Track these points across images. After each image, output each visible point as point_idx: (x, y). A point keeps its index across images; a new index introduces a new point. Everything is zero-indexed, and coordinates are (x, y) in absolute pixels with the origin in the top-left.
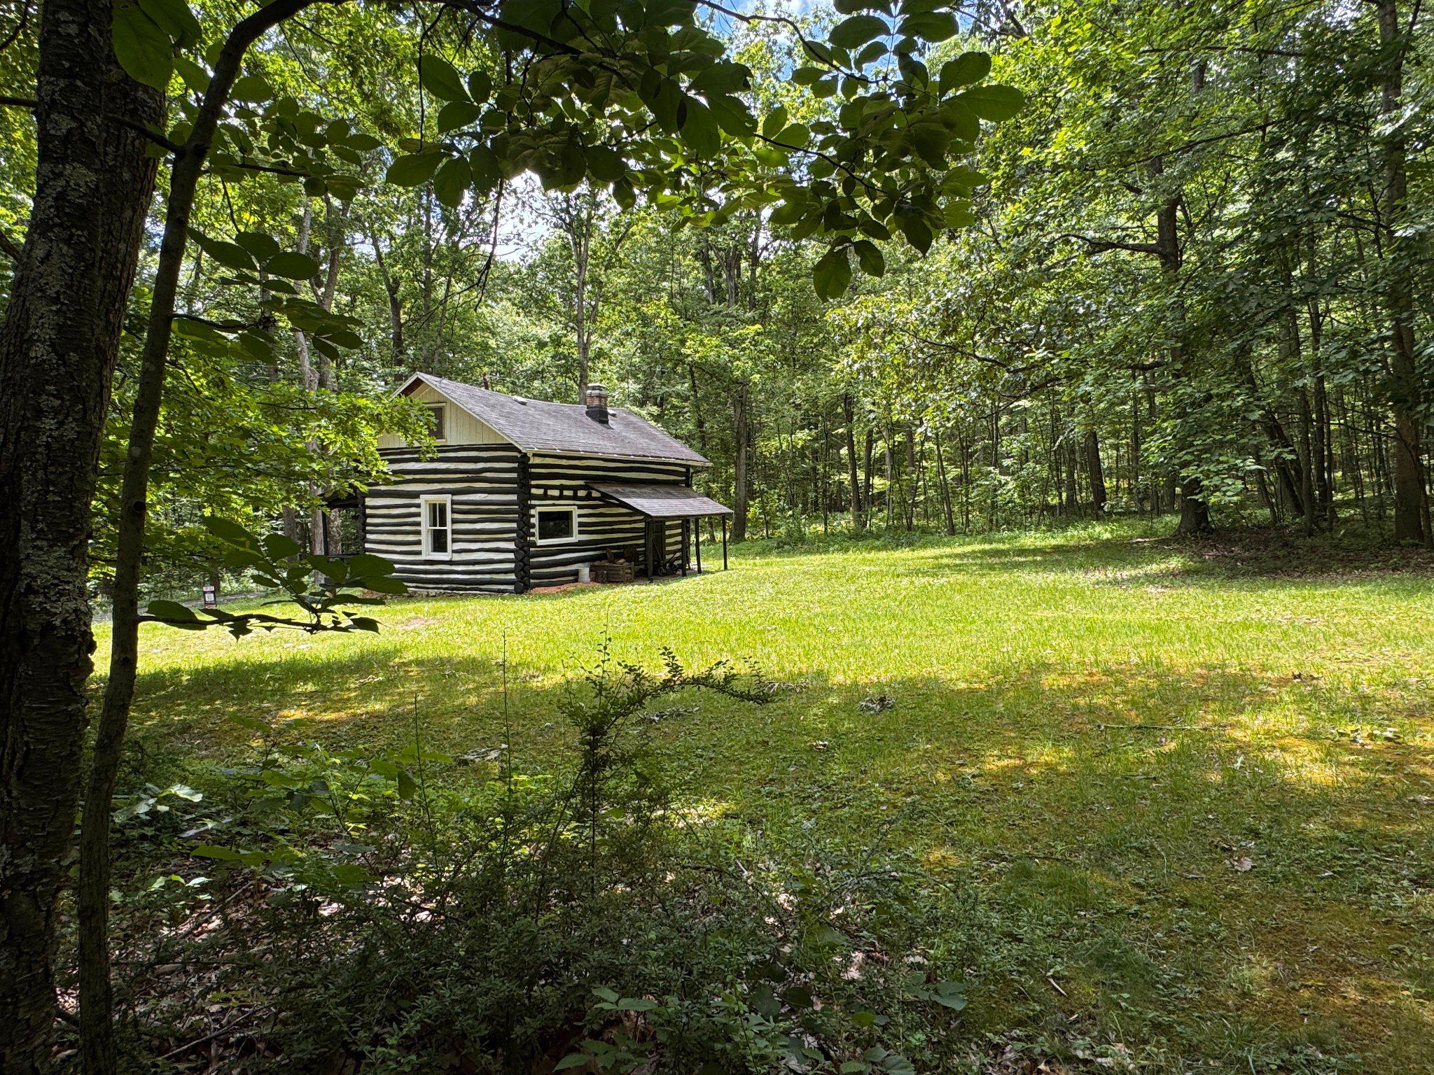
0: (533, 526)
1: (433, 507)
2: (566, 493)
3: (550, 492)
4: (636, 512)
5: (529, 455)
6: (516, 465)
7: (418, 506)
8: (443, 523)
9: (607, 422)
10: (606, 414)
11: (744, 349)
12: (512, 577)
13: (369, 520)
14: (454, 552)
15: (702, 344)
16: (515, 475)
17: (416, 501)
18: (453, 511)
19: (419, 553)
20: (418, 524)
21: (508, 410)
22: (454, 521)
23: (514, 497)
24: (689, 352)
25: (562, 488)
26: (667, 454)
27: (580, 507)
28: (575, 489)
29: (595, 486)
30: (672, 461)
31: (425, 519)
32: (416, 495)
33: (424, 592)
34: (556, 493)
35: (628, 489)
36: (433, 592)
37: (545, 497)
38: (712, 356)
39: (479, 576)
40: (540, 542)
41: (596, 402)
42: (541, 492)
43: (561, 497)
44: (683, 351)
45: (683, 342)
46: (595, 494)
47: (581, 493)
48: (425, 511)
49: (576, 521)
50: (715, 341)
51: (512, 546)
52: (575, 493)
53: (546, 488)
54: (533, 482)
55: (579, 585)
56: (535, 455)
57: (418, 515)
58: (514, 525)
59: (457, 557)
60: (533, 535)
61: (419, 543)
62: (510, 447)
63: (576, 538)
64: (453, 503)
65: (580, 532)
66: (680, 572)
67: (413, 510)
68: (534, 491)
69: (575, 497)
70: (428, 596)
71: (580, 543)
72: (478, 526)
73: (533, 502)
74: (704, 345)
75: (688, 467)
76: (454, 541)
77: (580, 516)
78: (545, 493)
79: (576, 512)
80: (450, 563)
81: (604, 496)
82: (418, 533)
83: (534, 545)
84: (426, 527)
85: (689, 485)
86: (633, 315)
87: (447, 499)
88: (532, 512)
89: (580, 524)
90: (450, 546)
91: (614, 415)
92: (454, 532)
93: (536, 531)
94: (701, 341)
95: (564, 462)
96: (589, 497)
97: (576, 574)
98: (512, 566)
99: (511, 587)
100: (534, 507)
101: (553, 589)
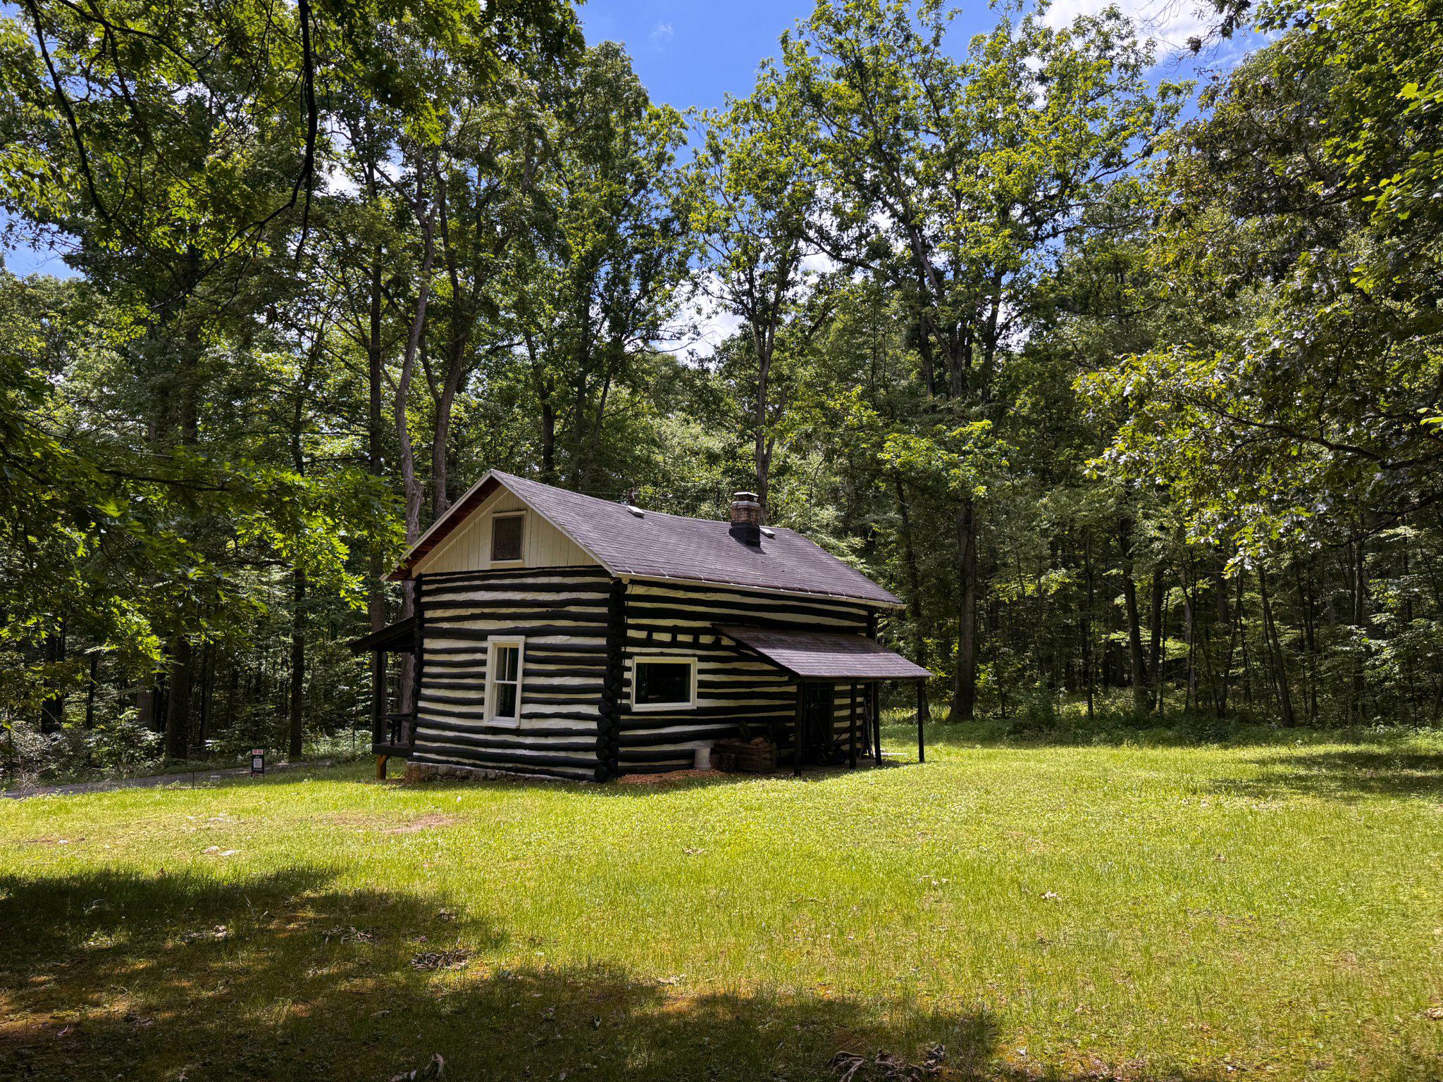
0: (628, 683)
1: (502, 652)
2: (681, 638)
3: (656, 636)
4: (783, 670)
5: (625, 581)
6: (607, 596)
7: (484, 651)
8: (513, 676)
9: (758, 544)
10: (757, 533)
11: (965, 453)
12: (593, 756)
13: (427, 669)
14: (523, 716)
15: (906, 446)
16: (604, 610)
17: (483, 644)
18: (527, 660)
19: (479, 716)
20: (482, 676)
21: (612, 522)
22: (527, 673)
23: (602, 641)
24: (888, 457)
25: (675, 631)
26: (840, 590)
27: (701, 659)
28: (696, 632)
29: (725, 630)
30: (844, 598)
31: (490, 670)
32: (482, 635)
33: (481, 772)
34: (666, 637)
35: (774, 637)
36: (492, 773)
37: (649, 642)
38: (920, 461)
39: (551, 754)
40: (637, 708)
41: (743, 518)
42: (642, 635)
43: (674, 643)
44: (880, 456)
45: (880, 446)
46: (726, 642)
47: (705, 639)
48: (491, 658)
49: (695, 678)
50: (925, 443)
51: (594, 710)
52: (696, 639)
53: (651, 629)
54: (631, 621)
55: (691, 773)
56: (634, 582)
57: (483, 663)
58: (601, 681)
59: (527, 725)
60: (628, 696)
61: (480, 702)
62: (599, 571)
63: (694, 703)
64: (528, 647)
65: (700, 696)
66: (848, 762)
67: (478, 656)
68: (632, 633)
69: (695, 645)
70: (486, 778)
71: (700, 711)
72: (556, 681)
73: (629, 649)
74: (909, 448)
75: (872, 609)
76: (525, 701)
77: (701, 672)
78: (650, 636)
79: (695, 665)
80: (517, 732)
81: (740, 645)
82: (481, 688)
83: (627, 709)
84: (491, 681)
85: (871, 634)
86: (817, 412)
87: (519, 641)
88: (628, 663)
89: (702, 684)
90: (519, 708)
91: (771, 536)
92: (526, 688)
93: (632, 690)
94: (905, 443)
95: (680, 594)
96: (716, 645)
97: (691, 755)
98: (592, 740)
99: (590, 772)
100: (630, 656)
101: (652, 778)
